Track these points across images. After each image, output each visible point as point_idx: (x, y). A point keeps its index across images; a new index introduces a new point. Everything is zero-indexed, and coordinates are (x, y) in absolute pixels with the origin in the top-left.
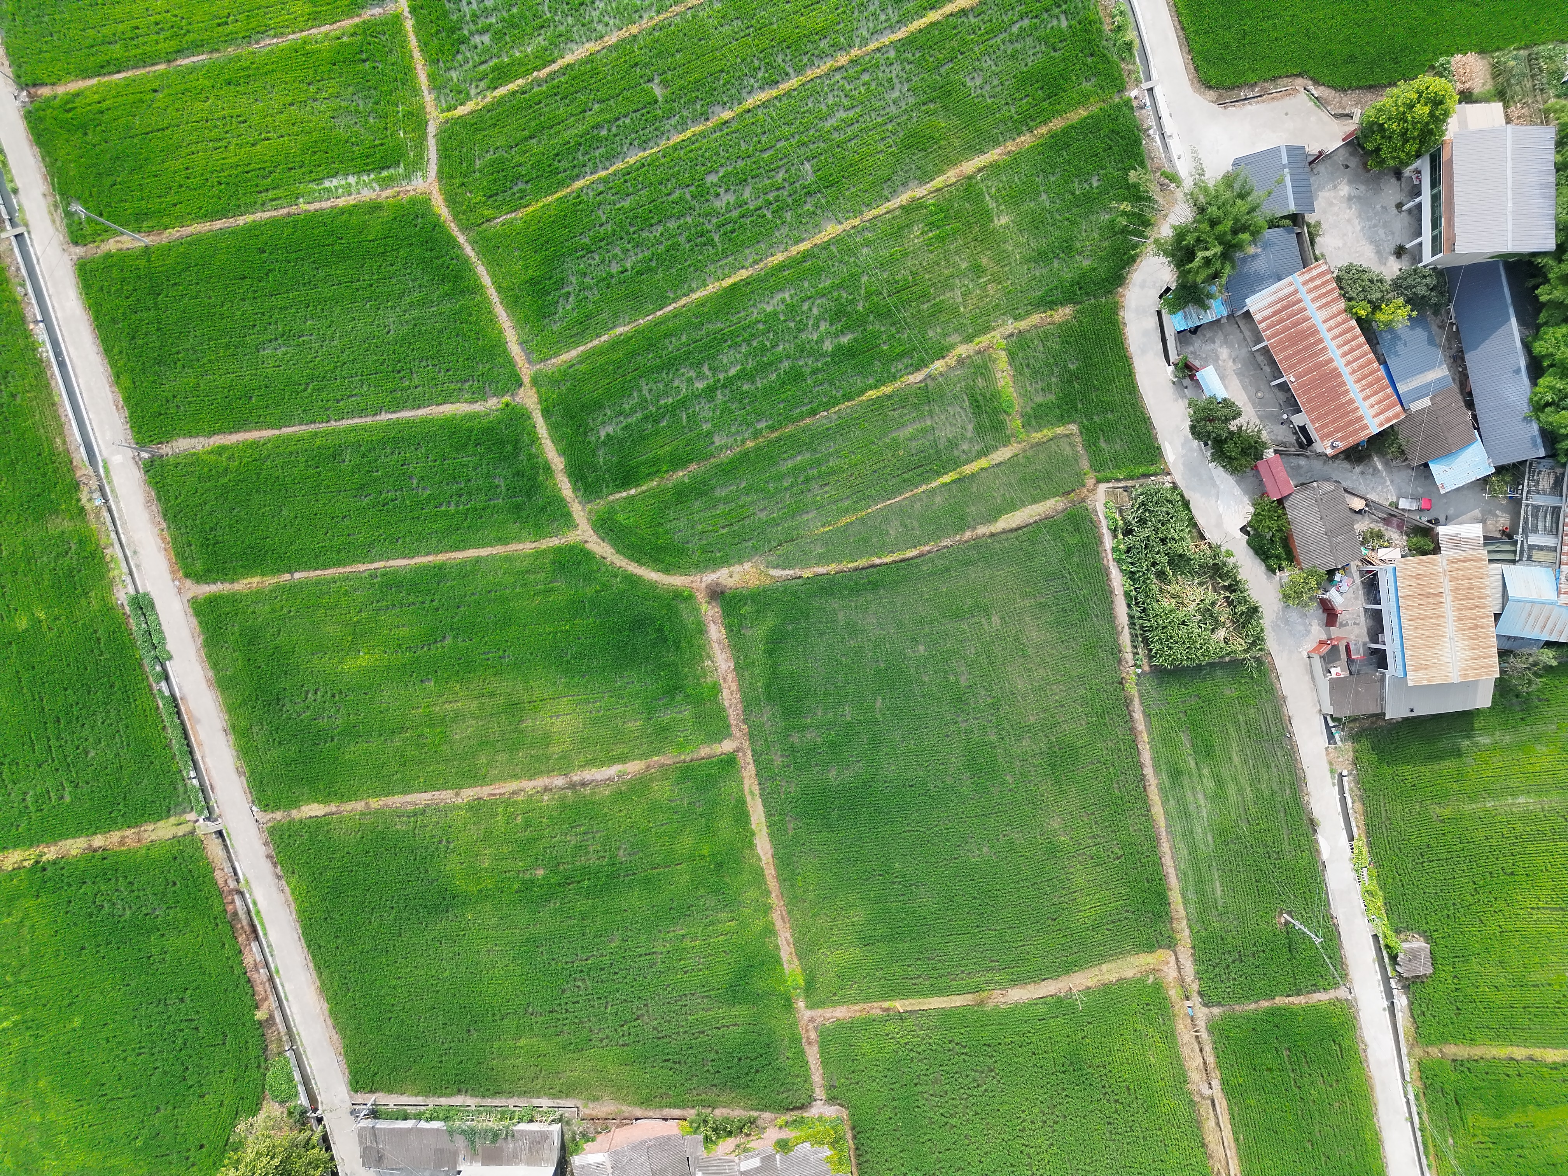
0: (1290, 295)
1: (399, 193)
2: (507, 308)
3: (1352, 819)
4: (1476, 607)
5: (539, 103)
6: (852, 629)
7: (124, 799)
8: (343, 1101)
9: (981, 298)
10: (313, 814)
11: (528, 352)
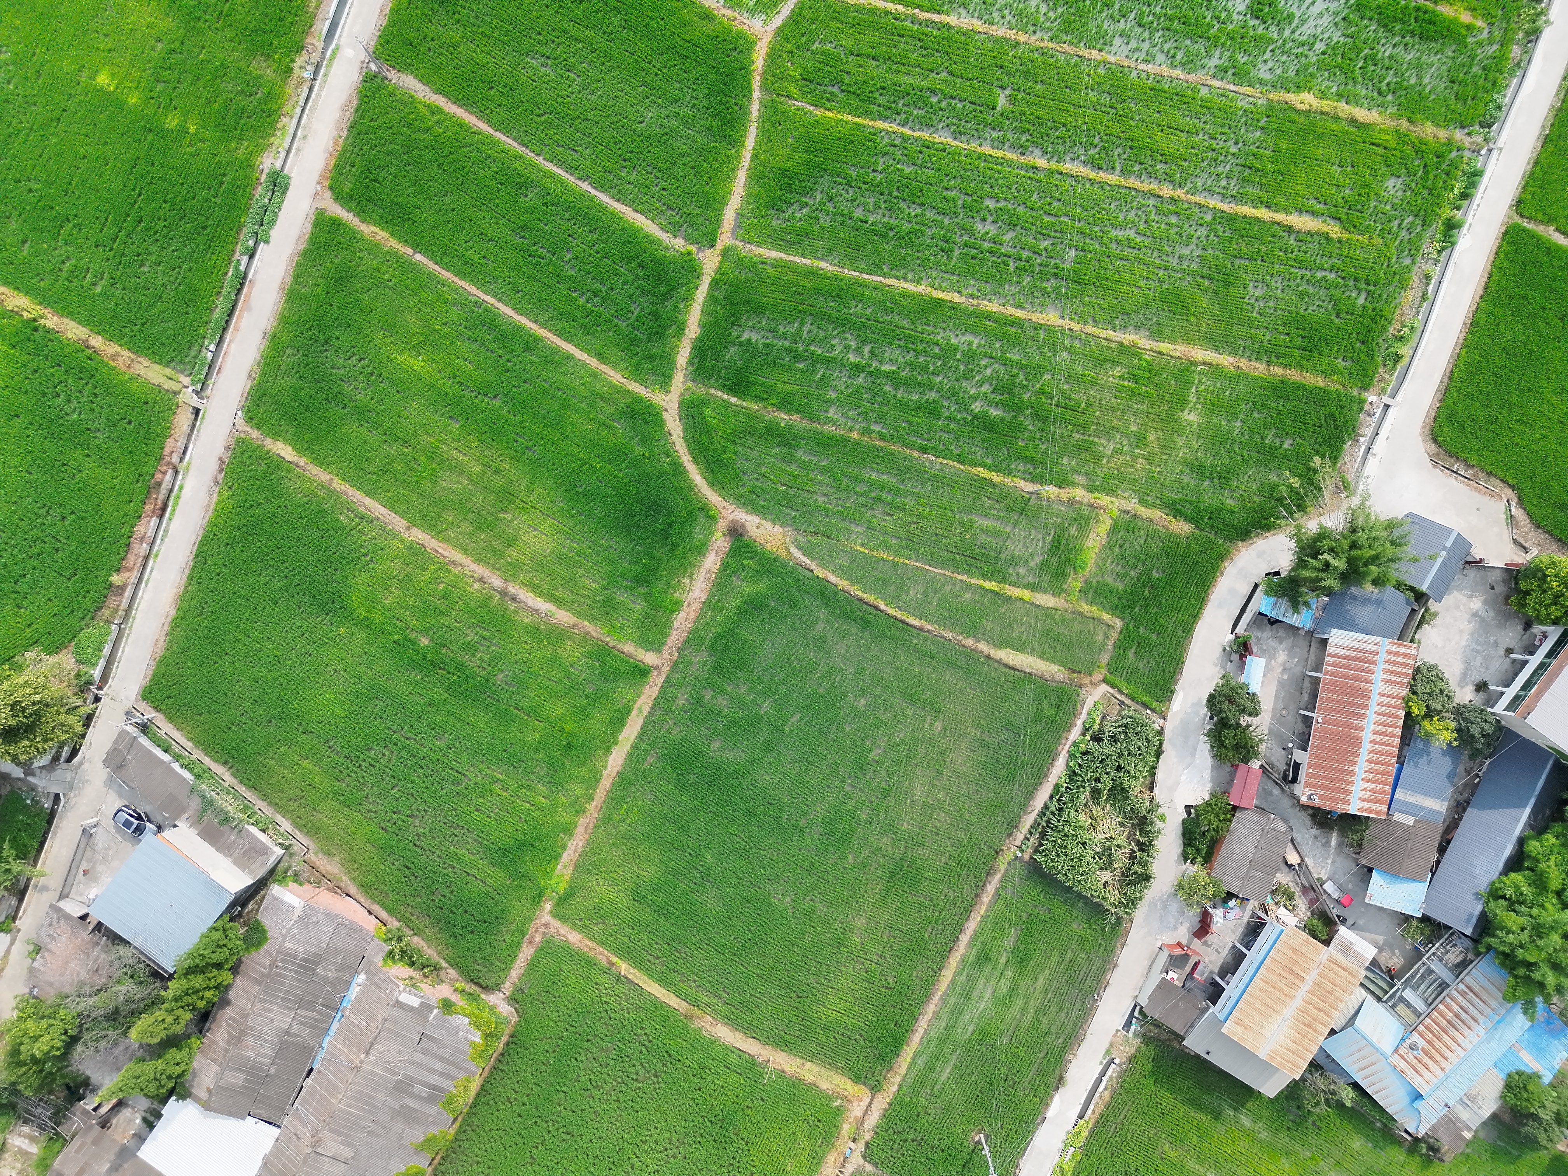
0: (1370, 652)
1: (735, 19)
2: (749, 177)
3: (1093, 1102)
4: (1323, 1011)
5: (902, 36)
6: (821, 644)
7: (143, 324)
8: (127, 699)
9: (1126, 465)
10: (282, 454)
11: (738, 225)
